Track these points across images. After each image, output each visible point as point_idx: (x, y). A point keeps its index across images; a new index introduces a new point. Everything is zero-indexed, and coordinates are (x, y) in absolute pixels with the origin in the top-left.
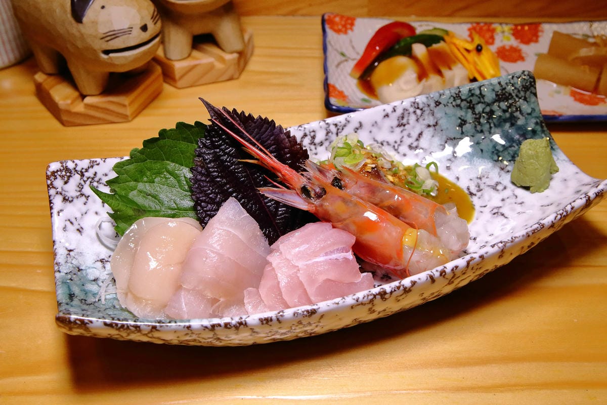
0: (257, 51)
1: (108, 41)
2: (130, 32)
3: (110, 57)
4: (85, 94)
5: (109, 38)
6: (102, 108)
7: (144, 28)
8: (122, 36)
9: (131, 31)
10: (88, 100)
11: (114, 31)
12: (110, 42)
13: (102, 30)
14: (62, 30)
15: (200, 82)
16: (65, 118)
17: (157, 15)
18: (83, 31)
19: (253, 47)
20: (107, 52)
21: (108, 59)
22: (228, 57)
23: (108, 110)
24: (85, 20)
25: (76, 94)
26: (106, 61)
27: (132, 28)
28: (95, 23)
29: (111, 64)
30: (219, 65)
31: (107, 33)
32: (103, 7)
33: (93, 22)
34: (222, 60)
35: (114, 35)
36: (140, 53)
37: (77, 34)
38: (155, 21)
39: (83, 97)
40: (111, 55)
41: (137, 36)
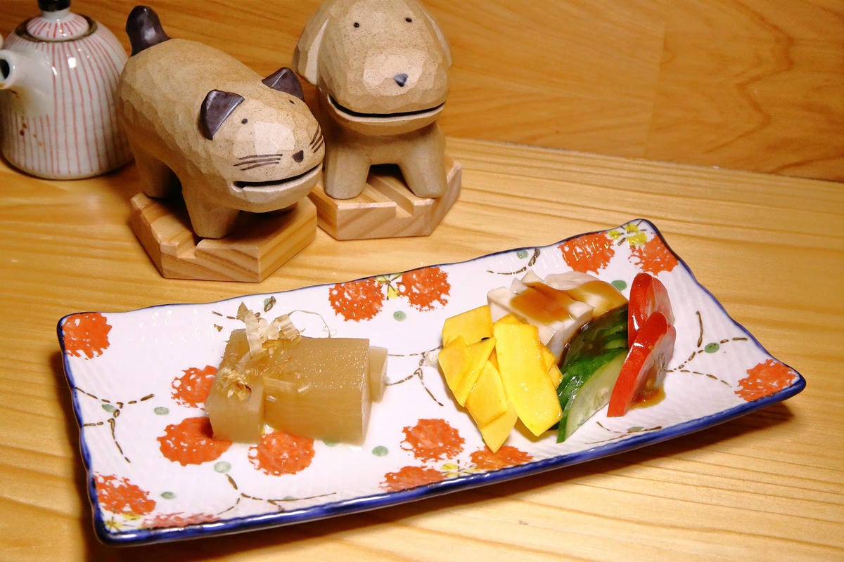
0: (464, 196)
1: (244, 169)
2: (277, 161)
3: (244, 192)
4: (200, 235)
5: (246, 166)
6: (221, 259)
7: (299, 157)
8: (265, 164)
9: (279, 159)
10: (203, 245)
11: (256, 156)
12: (247, 172)
13: (239, 153)
14: (182, 145)
15: (372, 235)
16: (165, 265)
17: (320, 138)
18: (212, 151)
19: (460, 188)
20: (240, 184)
21: (239, 193)
22: (418, 202)
23: (229, 261)
24: (216, 136)
25: (188, 234)
26: (238, 196)
27: (281, 155)
28: (230, 142)
29: (244, 201)
30: (402, 213)
31: (244, 158)
32: (244, 121)
33: (227, 141)
34: (408, 206)
35: (255, 162)
36: (287, 190)
37: (203, 154)
38: (315, 148)
39: (197, 239)
40: (246, 189)
41: (287, 167)
